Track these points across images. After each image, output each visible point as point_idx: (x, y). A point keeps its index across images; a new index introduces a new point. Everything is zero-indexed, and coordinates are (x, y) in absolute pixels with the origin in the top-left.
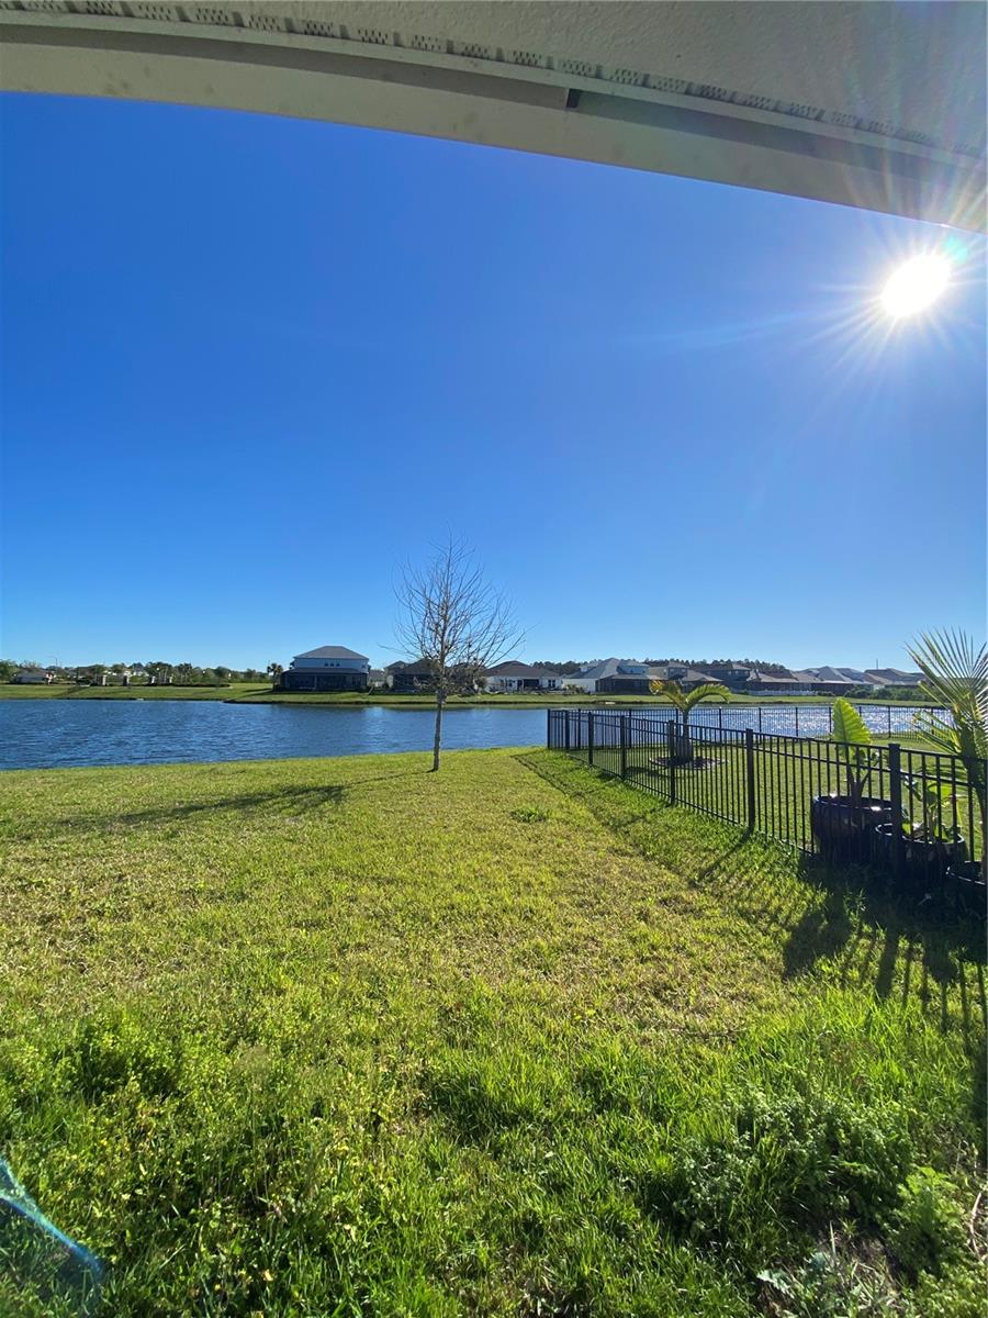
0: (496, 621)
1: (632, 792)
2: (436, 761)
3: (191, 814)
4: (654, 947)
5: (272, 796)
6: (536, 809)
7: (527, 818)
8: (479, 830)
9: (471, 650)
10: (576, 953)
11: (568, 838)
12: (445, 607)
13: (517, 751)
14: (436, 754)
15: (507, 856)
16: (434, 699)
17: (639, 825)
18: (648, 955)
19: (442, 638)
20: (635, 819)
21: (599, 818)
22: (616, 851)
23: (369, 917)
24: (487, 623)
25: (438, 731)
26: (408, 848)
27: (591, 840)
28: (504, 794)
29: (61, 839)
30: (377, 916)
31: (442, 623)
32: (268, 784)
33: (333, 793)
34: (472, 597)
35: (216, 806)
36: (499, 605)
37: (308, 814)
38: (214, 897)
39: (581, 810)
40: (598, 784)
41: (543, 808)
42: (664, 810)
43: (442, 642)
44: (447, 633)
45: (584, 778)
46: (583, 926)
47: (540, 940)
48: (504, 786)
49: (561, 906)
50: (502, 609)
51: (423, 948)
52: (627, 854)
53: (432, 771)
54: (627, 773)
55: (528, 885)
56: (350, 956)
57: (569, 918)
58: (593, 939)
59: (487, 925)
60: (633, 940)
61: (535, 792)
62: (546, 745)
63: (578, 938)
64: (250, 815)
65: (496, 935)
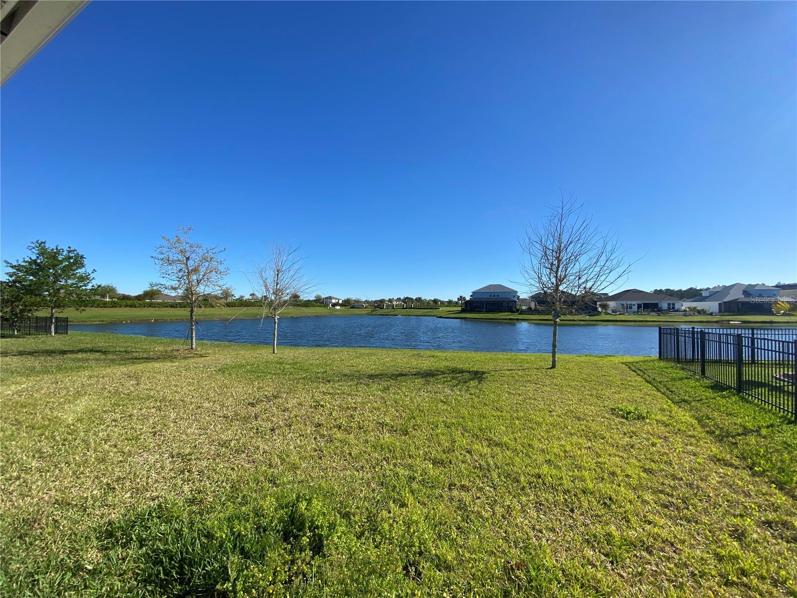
1: (747, 405)
2: (554, 362)
3: (399, 378)
4: (744, 573)
5: (443, 373)
6: (636, 409)
7: (626, 415)
8: (579, 419)
9: (581, 281)
10: (650, 553)
11: (666, 438)
12: (559, 250)
13: (629, 359)
14: (554, 356)
15: (598, 445)
16: (550, 317)
17: (752, 439)
18: (735, 579)
19: (557, 272)
20: (746, 432)
21: (703, 426)
22: (719, 460)
23: (475, 467)
24: (594, 260)
25: (555, 340)
26: (517, 422)
27: (691, 445)
28: (608, 392)
30: (481, 468)
31: (556, 262)
32: (443, 365)
33: (478, 376)
34: (581, 241)
35: (412, 375)
36: (605, 247)
37: (459, 387)
38: (392, 430)
39: (684, 416)
40: (709, 393)
41: (643, 410)
42: (784, 427)
43: (556, 277)
44: (560, 269)
45: (694, 387)
46: (665, 527)
47: (613, 528)
48: (609, 386)
49: (644, 502)
51: (508, 503)
52: (731, 465)
53: (551, 368)
54: (742, 387)
55: (613, 474)
56: (455, 493)
57: (650, 517)
58: (672, 545)
59: (566, 500)
60: (720, 558)
61: (638, 394)
62: (658, 355)
63: (655, 539)
64: (428, 383)
65: (572, 511)
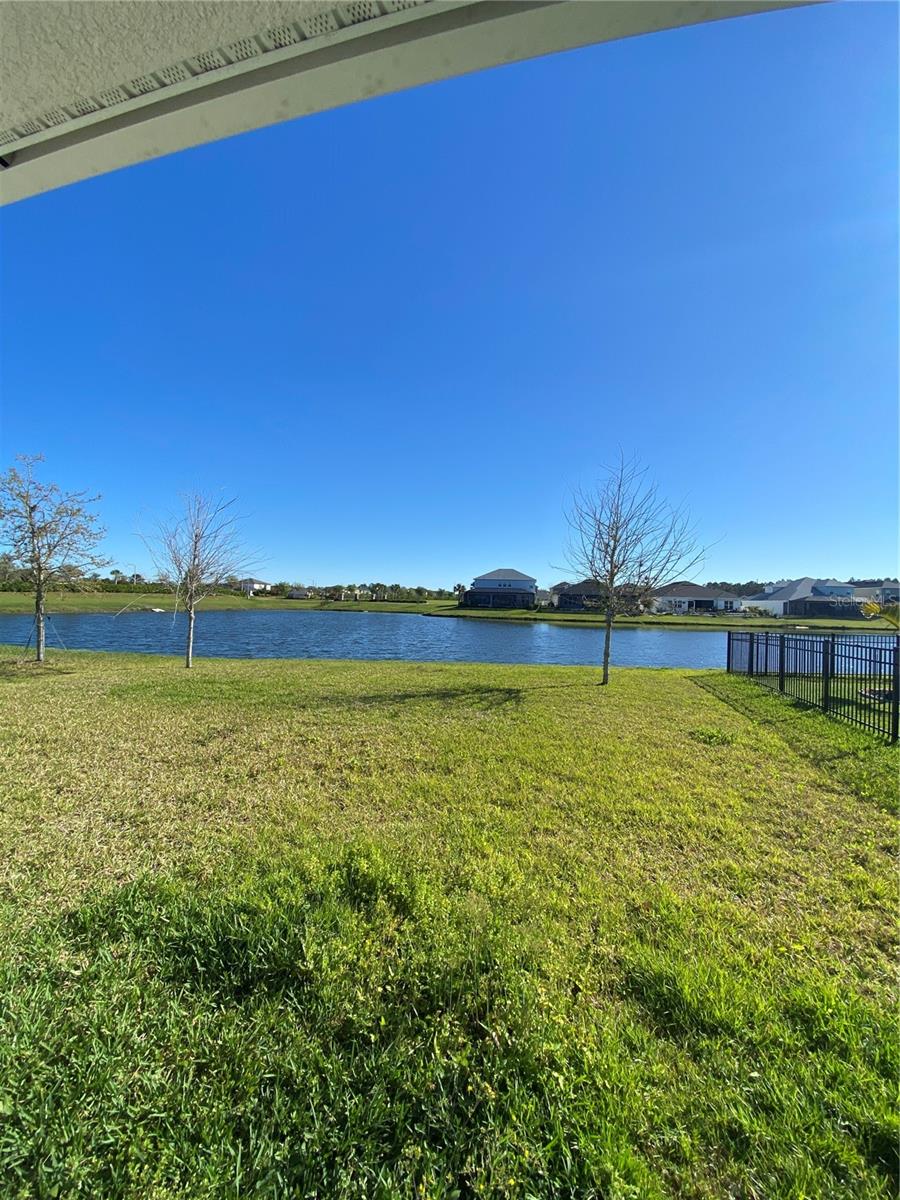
0: (671, 540)
1: (837, 725)
2: (606, 676)
3: (407, 700)
4: (875, 896)
5: (464, 692)
6: (719, 732)
7: (708, 740)
8: (655, 745)
9: (643, 569)
10: (776, 883)
11: (757, 765)
12: (616, 527)
13: (691, 673)
14: (605, 669)
15: (689, 775)
16: (603, 617)
17: (849, 762)
18: (868, 902)
19: (612, 557)
20: (842, 755)
21: (795, 749)
22: (820, 786)
23: (553, 807)
24: (660, 541)
25: (607, 647)
26: (584, 751)
27: (786, 770)
28: (680, 714)
29: (324, 710)
30: (561, 808)
31: (612, 543)
32: (460, 682)
33: (513, 695)
34: (645, 516)
35: (423, 696)
36: (673, 525)
37: (493, 710)
38: (428, 768)
39: (772, 739)
40: (792, 712)
41: (727, 733)
42: (883, 749)
43: (611, 562)
44: (617, 552)
45: (774, 705)
46: (781, 857)
47: (731, 861)
48: (679, 706)
49: (754, 833)
50: (678, 527)
51: (607, 845)
52: (833, 791)
53: (602, 684)
54: (829, 704)
55: (714, 805)
56: (539, 839)
57: (764, 846)
58: (796, 873)
59: (670, 836)
60: (849, 884)
61: (715, 716)
62: (726, 668)
63: (777, 869)
64: (449, 706)
65: (681, 847)
